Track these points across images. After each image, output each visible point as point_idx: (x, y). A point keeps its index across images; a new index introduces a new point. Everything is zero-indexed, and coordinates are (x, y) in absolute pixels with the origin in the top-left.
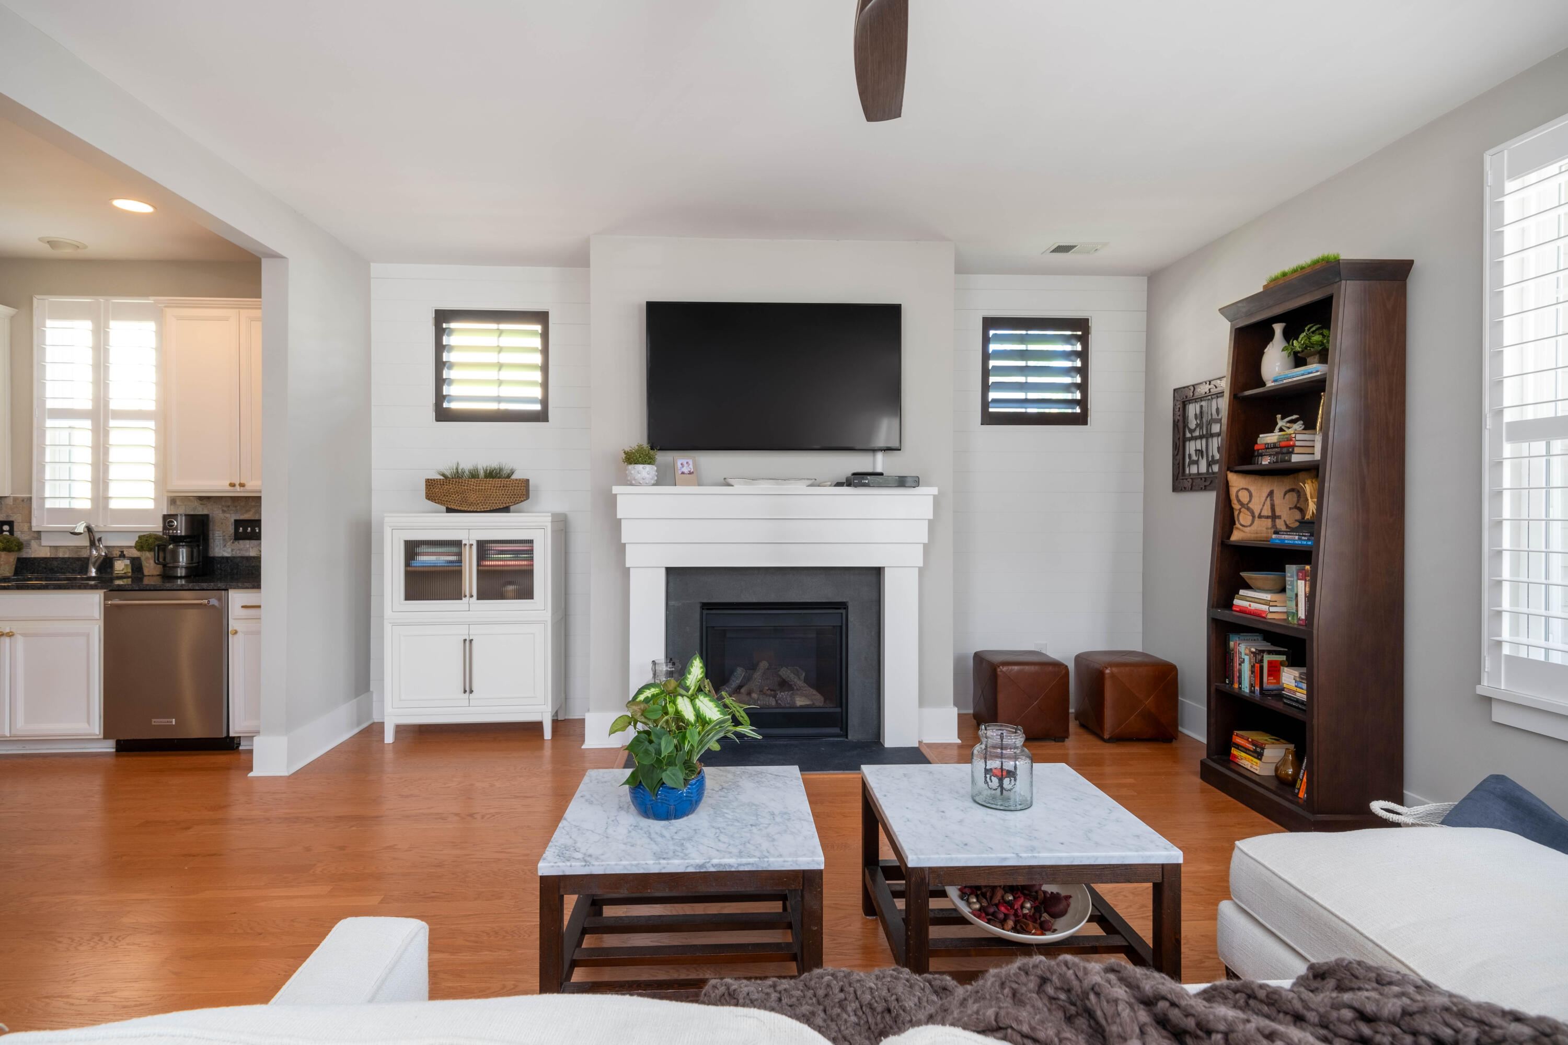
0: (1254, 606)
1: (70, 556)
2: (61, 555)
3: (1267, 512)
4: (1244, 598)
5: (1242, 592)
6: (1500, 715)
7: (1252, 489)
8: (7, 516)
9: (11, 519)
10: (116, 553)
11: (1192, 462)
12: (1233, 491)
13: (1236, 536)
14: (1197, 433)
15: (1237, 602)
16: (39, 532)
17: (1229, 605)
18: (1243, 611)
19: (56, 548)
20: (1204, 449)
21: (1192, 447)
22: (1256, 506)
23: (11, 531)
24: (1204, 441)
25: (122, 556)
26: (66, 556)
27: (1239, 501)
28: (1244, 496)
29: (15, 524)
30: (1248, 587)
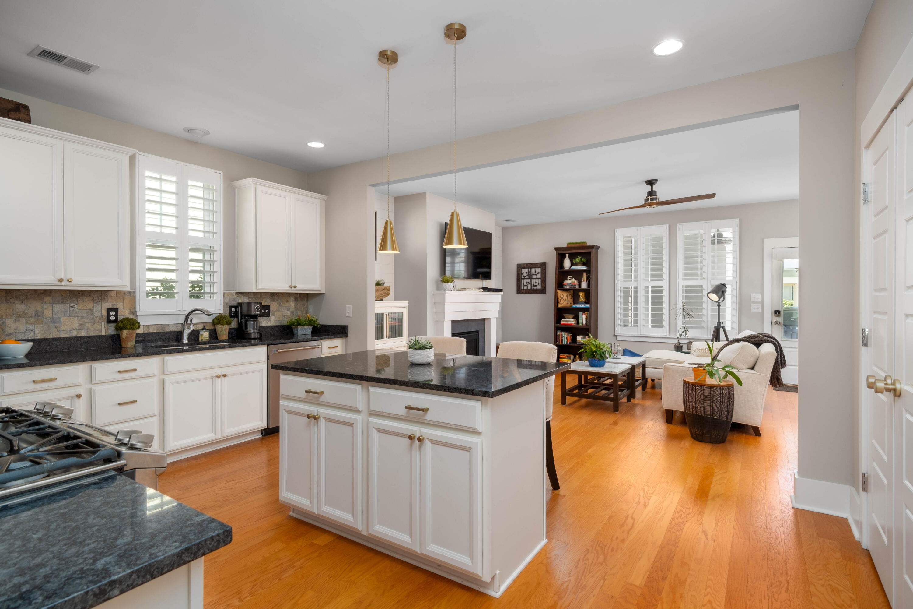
0: (568, 323)
1: (158, 331)
2: (151, 331)
3: (567, 300)
4: (563, 321)
5: (563, 319)
6: (618, 338)
7: (563, 294)
8: (112, 305)
9: (115, 307)
10: (200, 327)
11: (524, 286)
12: (559, 295)
13: (560, 306)
14: (527, 277)
15: (561, 322)
16: (138, 315)
17: (560, 323)
18: (565, 324)
19: (149, 326)
20: (530, 282)
21: (524, 282)
22: (564, 298)
23: (116, 315)
24: (530, 280)
25: (204, 329)
26: (155, 331)
27: (560, 297)
28: (562, 296)
29: (119, 310)
30: (565, 318)
